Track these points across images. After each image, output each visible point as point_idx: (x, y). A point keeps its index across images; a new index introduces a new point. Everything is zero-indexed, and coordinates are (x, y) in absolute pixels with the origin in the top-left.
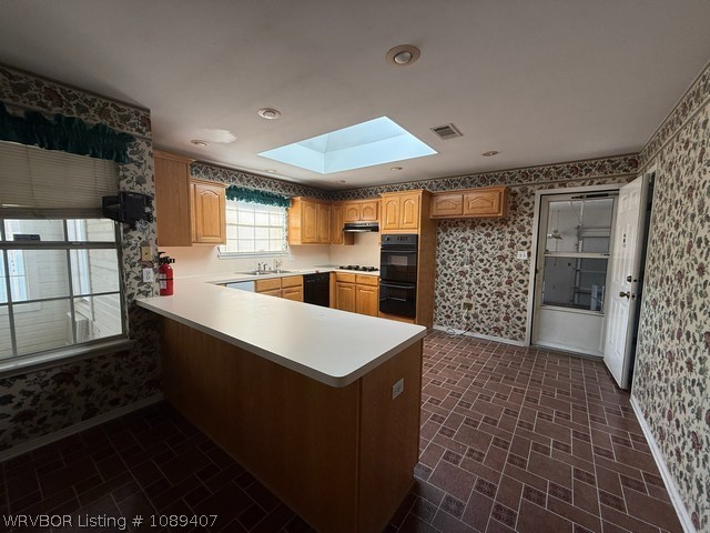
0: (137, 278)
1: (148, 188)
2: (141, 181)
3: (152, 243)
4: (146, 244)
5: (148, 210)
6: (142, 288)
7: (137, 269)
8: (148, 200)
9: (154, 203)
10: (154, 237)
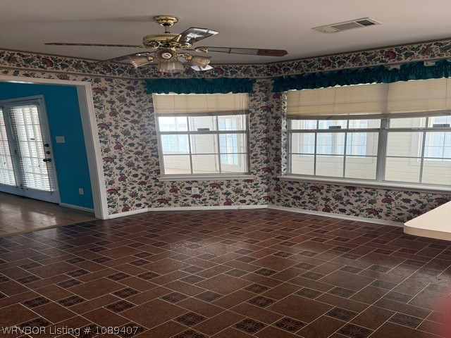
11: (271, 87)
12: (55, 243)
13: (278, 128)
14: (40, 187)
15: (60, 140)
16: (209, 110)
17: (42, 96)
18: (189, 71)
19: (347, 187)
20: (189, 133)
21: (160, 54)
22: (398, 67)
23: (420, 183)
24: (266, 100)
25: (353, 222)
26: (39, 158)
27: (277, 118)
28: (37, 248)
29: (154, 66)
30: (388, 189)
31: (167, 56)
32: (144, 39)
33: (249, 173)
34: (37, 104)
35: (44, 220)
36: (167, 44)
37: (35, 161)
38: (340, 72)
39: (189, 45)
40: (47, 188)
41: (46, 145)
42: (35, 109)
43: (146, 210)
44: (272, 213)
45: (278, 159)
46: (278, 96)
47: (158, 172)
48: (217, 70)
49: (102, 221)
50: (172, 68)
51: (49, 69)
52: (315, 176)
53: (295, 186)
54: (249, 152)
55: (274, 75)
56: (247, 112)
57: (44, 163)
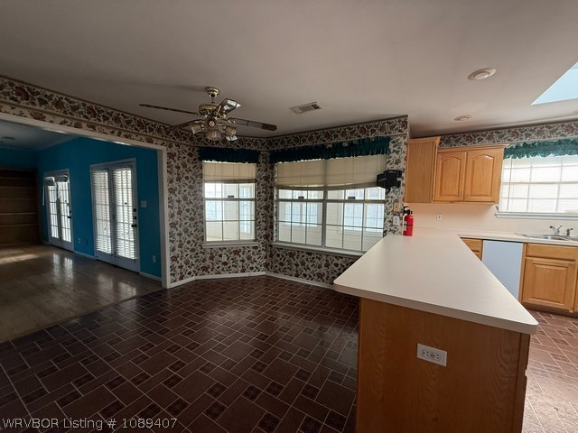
0: (390, 221)
1: (401, 166)
2: (398, 162)
3: (400, 200)
4: (396, 201)
5: (399, 179)
6: (392, 228)
7: (390, 216)
8: (399, 173)
9: (403, 175)
10: (402, 196)
11: (268, 159)
12: (133, 315)
13: (272, 197)
14: (127, 256)
15: (144, 204)
16: (235, 178)
17: (134, 159)
18: (225, 141)
19: (308, 253)
20: (222, 199)
21: (208, 122)
22: (331, 146)
23: (343, 249)
24: (266, 170)
25: (309, 286)
26: (129, 224)
27: (272, 187)
28: (120, 322)
29: (204, 134)
30: (328, 254)
31: (212, 124)
32: (200, 107)
33: (256, 240)
34: (131, 167)
35: (128, 291)
36: (213, 114)
37: (126, 225)
38: (303, 147)
39: (225, 116)
40: (133, 257)
41: (134, 210)
42: (130, 172)
43: (194, 278)
44: (268, 279)
45: (272, 227)
46: (272, 168)
47: (203, 238)
48: (240, 141)
49: (166, 290)
50: (215, 136)
51: (141, 132)
52: (291, 243)
53: (281, 252)
54: (256, 219)
55: (271, 149)
56: (255, 181)
57: (131, 229)
